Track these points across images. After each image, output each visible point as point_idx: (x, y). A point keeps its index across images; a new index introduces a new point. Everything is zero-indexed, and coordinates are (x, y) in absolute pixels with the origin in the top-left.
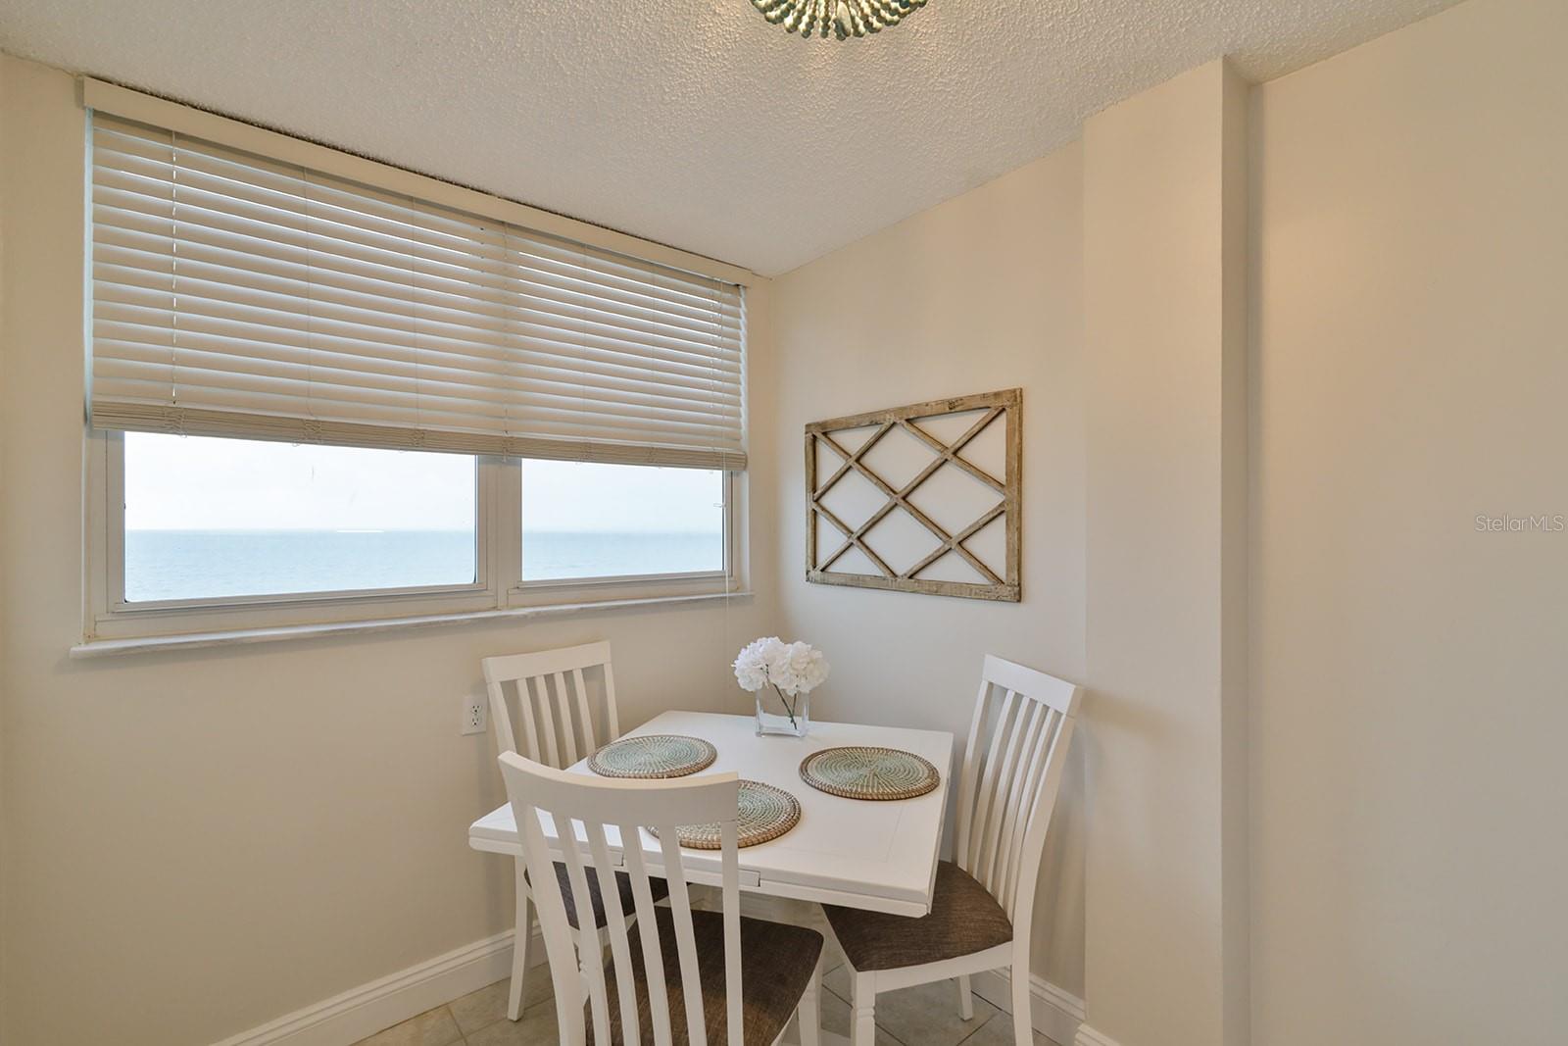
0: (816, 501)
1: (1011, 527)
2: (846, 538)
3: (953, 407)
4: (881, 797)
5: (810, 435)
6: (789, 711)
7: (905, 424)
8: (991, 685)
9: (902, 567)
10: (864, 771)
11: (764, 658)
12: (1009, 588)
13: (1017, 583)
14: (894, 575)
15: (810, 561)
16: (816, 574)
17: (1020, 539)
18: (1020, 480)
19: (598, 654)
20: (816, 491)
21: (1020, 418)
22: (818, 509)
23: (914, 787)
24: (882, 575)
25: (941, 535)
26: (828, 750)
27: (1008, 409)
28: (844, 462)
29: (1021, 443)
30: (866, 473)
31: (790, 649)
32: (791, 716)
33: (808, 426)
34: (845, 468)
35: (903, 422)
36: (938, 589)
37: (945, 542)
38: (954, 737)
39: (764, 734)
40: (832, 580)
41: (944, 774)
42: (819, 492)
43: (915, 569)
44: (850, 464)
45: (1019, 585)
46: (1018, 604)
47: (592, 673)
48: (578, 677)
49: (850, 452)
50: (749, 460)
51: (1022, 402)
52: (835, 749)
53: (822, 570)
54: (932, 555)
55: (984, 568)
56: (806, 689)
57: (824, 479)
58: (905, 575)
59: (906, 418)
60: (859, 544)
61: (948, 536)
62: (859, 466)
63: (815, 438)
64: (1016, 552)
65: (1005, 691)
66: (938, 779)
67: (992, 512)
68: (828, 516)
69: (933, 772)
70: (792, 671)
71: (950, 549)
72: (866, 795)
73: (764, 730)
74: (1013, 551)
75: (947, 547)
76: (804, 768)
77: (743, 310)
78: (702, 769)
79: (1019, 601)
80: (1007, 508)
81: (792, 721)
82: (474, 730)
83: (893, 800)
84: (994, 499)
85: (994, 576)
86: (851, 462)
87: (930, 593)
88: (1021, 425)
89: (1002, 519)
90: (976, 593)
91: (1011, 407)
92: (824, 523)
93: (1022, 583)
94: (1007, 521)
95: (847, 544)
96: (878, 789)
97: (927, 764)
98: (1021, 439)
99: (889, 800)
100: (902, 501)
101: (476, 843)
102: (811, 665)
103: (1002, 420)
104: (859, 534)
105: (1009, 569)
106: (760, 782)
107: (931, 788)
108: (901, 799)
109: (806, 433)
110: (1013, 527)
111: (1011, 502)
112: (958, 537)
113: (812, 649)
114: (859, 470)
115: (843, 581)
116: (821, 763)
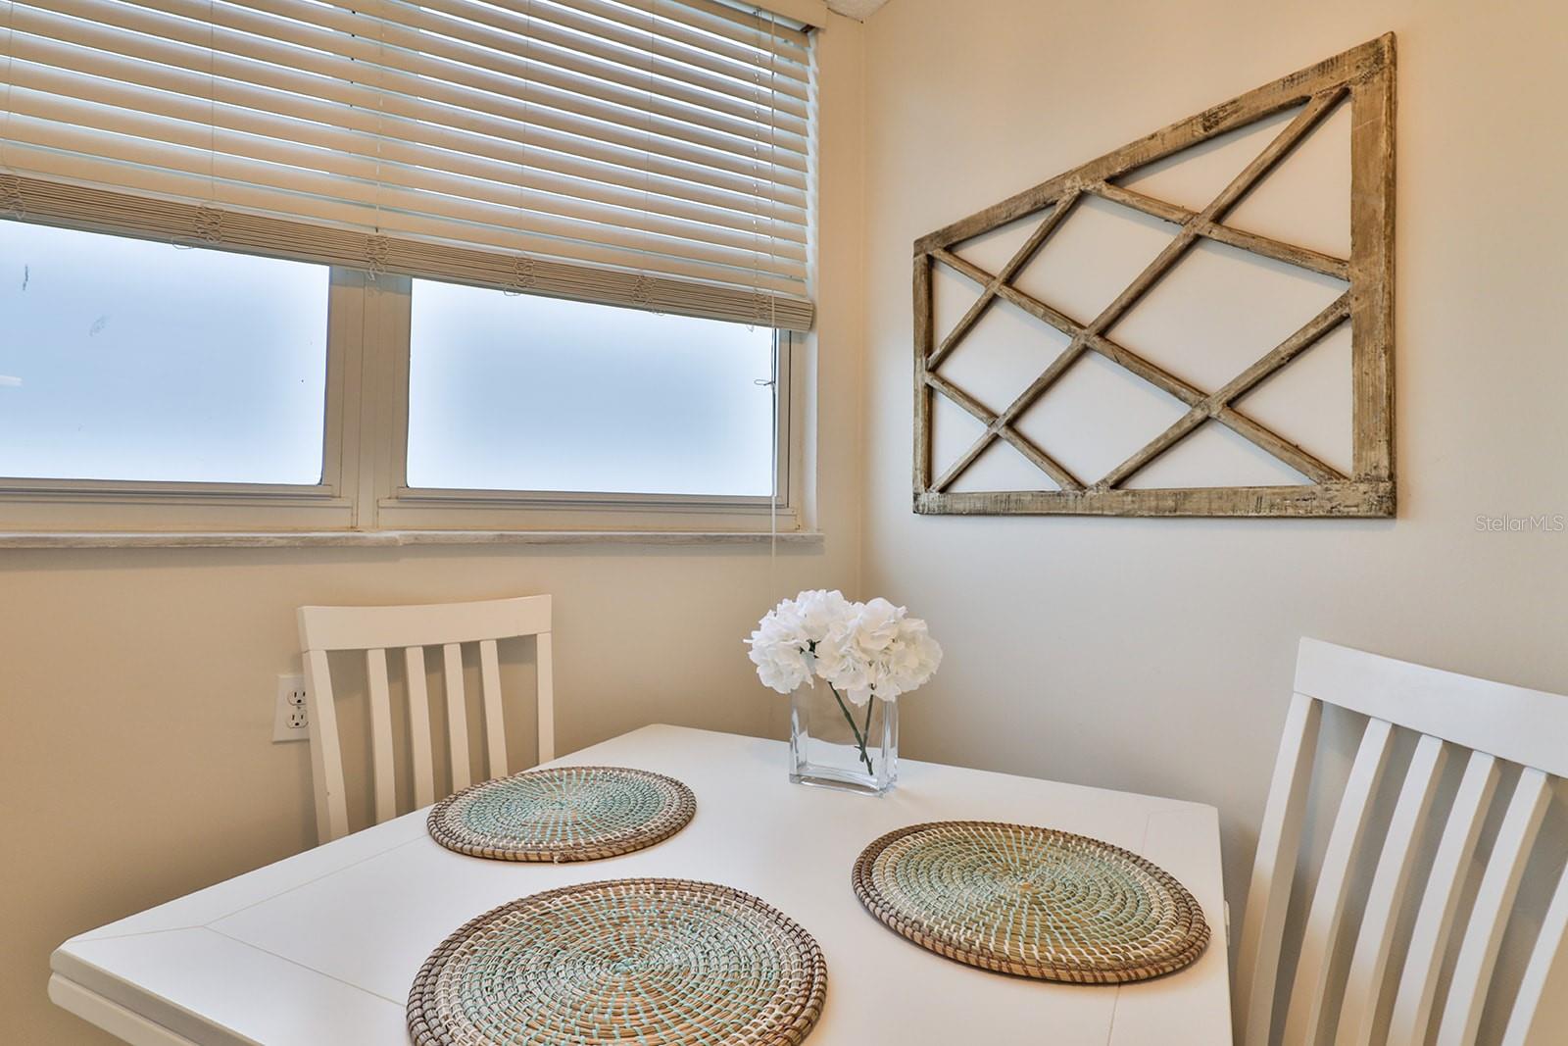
0: (933, 370)
1: (1369, 348)
2: (986, 427)
3: (1213, 128)
4: (1049, 973)
5: (922, 256)
6: (858, 736)
7: (1107, 190)
8: (1317, 705)
9: (1094, 470)
10: (1008, 888)
11: (804, 628)
12: (1363, 487)
13: (1384, 473)
14: (1080, 486)
15: (921, 476)
16: (931, 498)
17: (1392, 371)
18: (1391, 240)
19: (528, 615)
20: (933, 352)
21: (1392, 100)
22: (935, 384)
23: (1141, 951)
24: (1057, 488)
25: (1184, 392)
26: (930, 826)
27: (1357, 90)
28: (982, 289)
29: (1393, 155)
30: (1024, 300)
31: (859, 612)
32: (862, 748)
33: (919, 243)
34: (986, 298)
35: (1101, 185)
36: (1177, 506)
37: (1194, 406)
38: (1220, 815)
39: (808, 779)
40: (959, 506)
41: (1216, 912)
42: (937, 352)
43: (1125, 469)
44: (994, 290)
45: (1392, 476)
46: (1388, 523)
47: (516, 650)
48: (489, 655)
49: (992, 273)
50: (818, 311)
51: (1394, 63)
52: (945, 824)
53: (943, 490)
54: (1165, 435)
55: (1292, 451)
56: (888, 693)
57: (945, 330)
58: (1104, 481)
59: (1106, 175)
60: (1010, 434)
61: (1201, 393)
62: (1012, 292)
63: (931, 262)
64: (1384, 403)
65: (1358, 722)
66: (1205, 931)
67: (1315, 322)
68: (952, 392)
69: (1187, 907)
70: (858, 654)
71: (1207, 419)
72: (1009, 961)
73: (810, 771)
74: (1374, 399)
75: (1199, 415)
76: (864, 869)
77: (812, 69)
78: (644, 847)
79: (1392, 514)
80: (1355, 307)
81: (864, 757)
82: (294, 734)
83: (1084, 983)
84: (1318, 296)
85: (1318, 463)
86: (996, 287)
87: (1159, 514)
88: (1392, 114)
89: (1344, 336)
90: (1272, 506)
91: (1366, 80)
92: (945, 406)
93: (1399, 472)
94: (1355, 337)
95: (986, 438)
96: (1043, 947)
97: (1168, 882)
98: (1393, 145)
99: (1073, 983)
100: (1096, 339)
101: (60, 990)
102: (901, 645)
103: (1343, 120)
104: (1009, 416)
105: (1363, 441)
106: (753, 893)
107: (1186, 957)
108: (1105, 984)
109: (916, 255)
110: (1374, 346)
111: (1367, 291)
112: (1224, 391)
113: (905, 616)
114: (1011, 300)
115: (979, 506)
116: (907, 858)
